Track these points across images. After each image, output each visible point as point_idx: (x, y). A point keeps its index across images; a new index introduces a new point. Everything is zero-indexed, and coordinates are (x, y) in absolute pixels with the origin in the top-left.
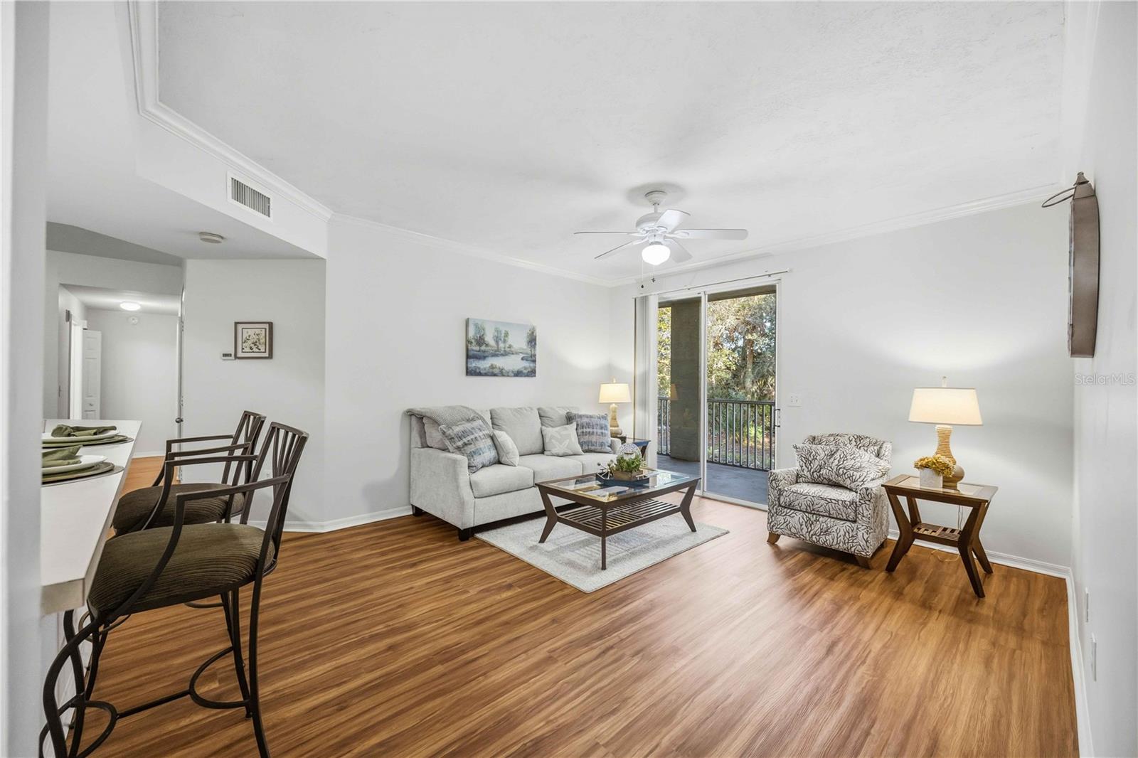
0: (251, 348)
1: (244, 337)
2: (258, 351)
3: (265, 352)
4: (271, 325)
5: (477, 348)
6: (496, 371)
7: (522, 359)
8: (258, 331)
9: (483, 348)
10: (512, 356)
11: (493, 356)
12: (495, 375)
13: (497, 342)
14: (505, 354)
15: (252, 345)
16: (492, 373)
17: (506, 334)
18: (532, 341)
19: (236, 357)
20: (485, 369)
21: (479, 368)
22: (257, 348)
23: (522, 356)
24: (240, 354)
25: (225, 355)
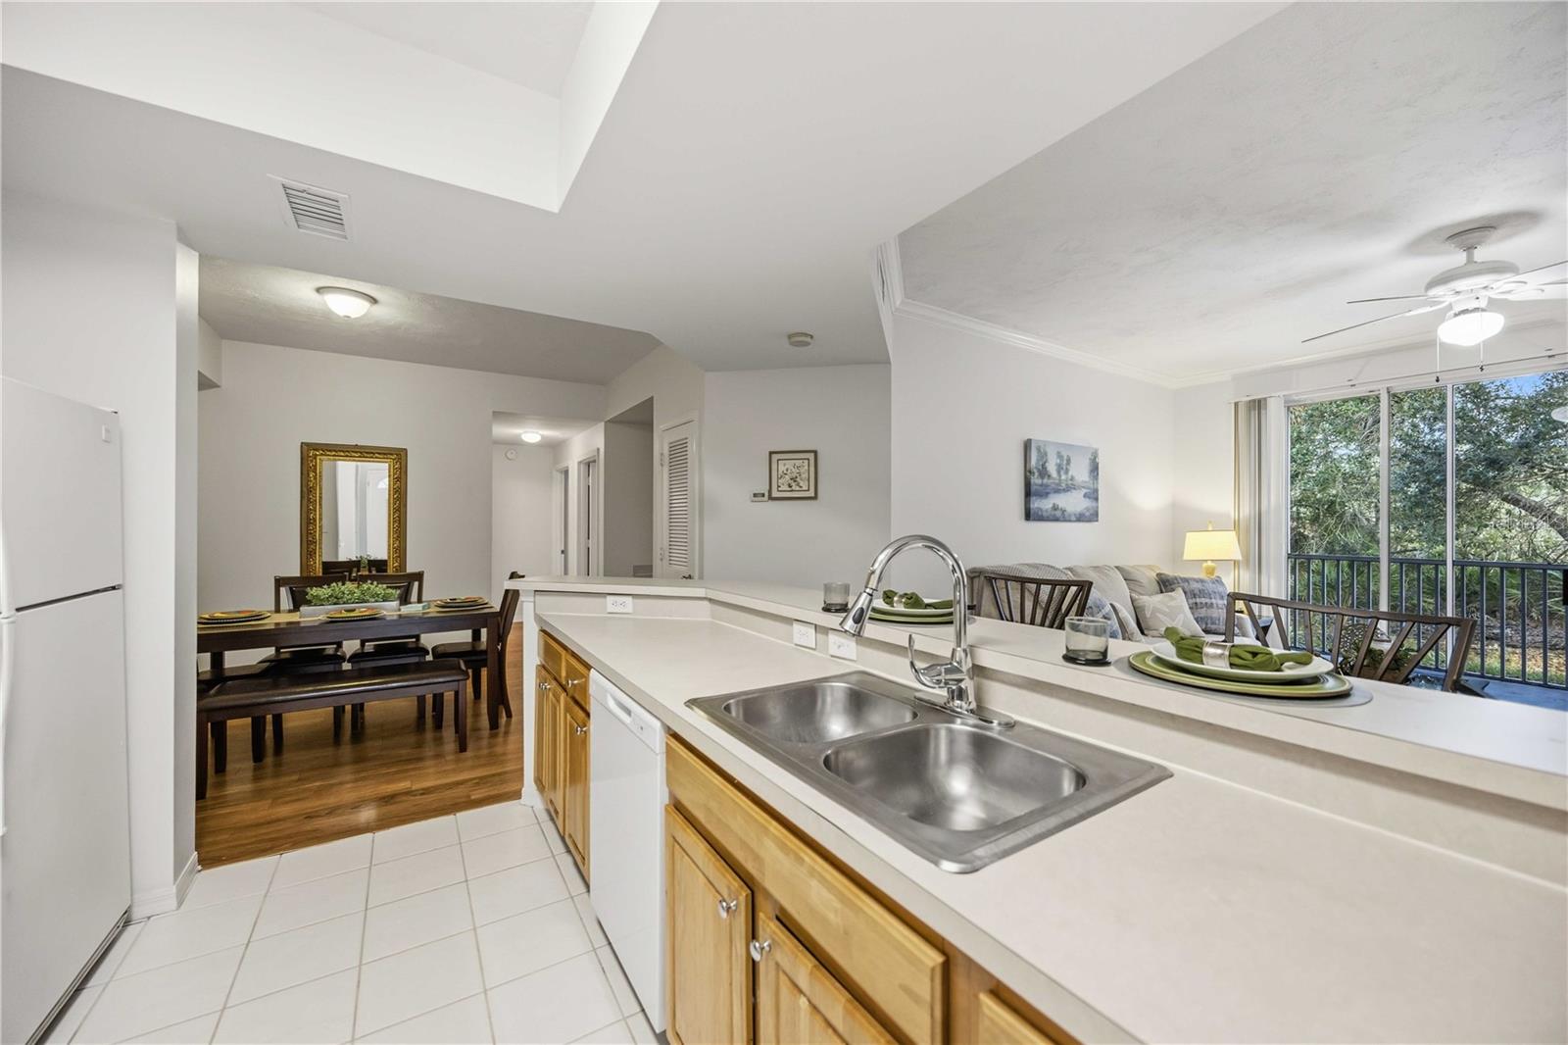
0: (790, 486)
1: (780, 472)
2: (798, 488)
3: (808, 490)
4: (815, 452)
5: (1039, 481)
6: (1058, 513)
7: (1085, 496)
8: (798, 463)
9: (1045, 481)
10: (1074, 491)
11: (1055, 492)
12: (1057, 520)
13: (1059, 472)
14: (1068, 489)
15: (790, 482)
16: (1055, 515)
17: (1069, 461)
18: (1094, 469)
19: (771, 498)
20: (1046, 511)
21: (1041, 509)
22: (798, 485)
23: (1085, 491)
24: (775, 494)
25: (755, 495)
